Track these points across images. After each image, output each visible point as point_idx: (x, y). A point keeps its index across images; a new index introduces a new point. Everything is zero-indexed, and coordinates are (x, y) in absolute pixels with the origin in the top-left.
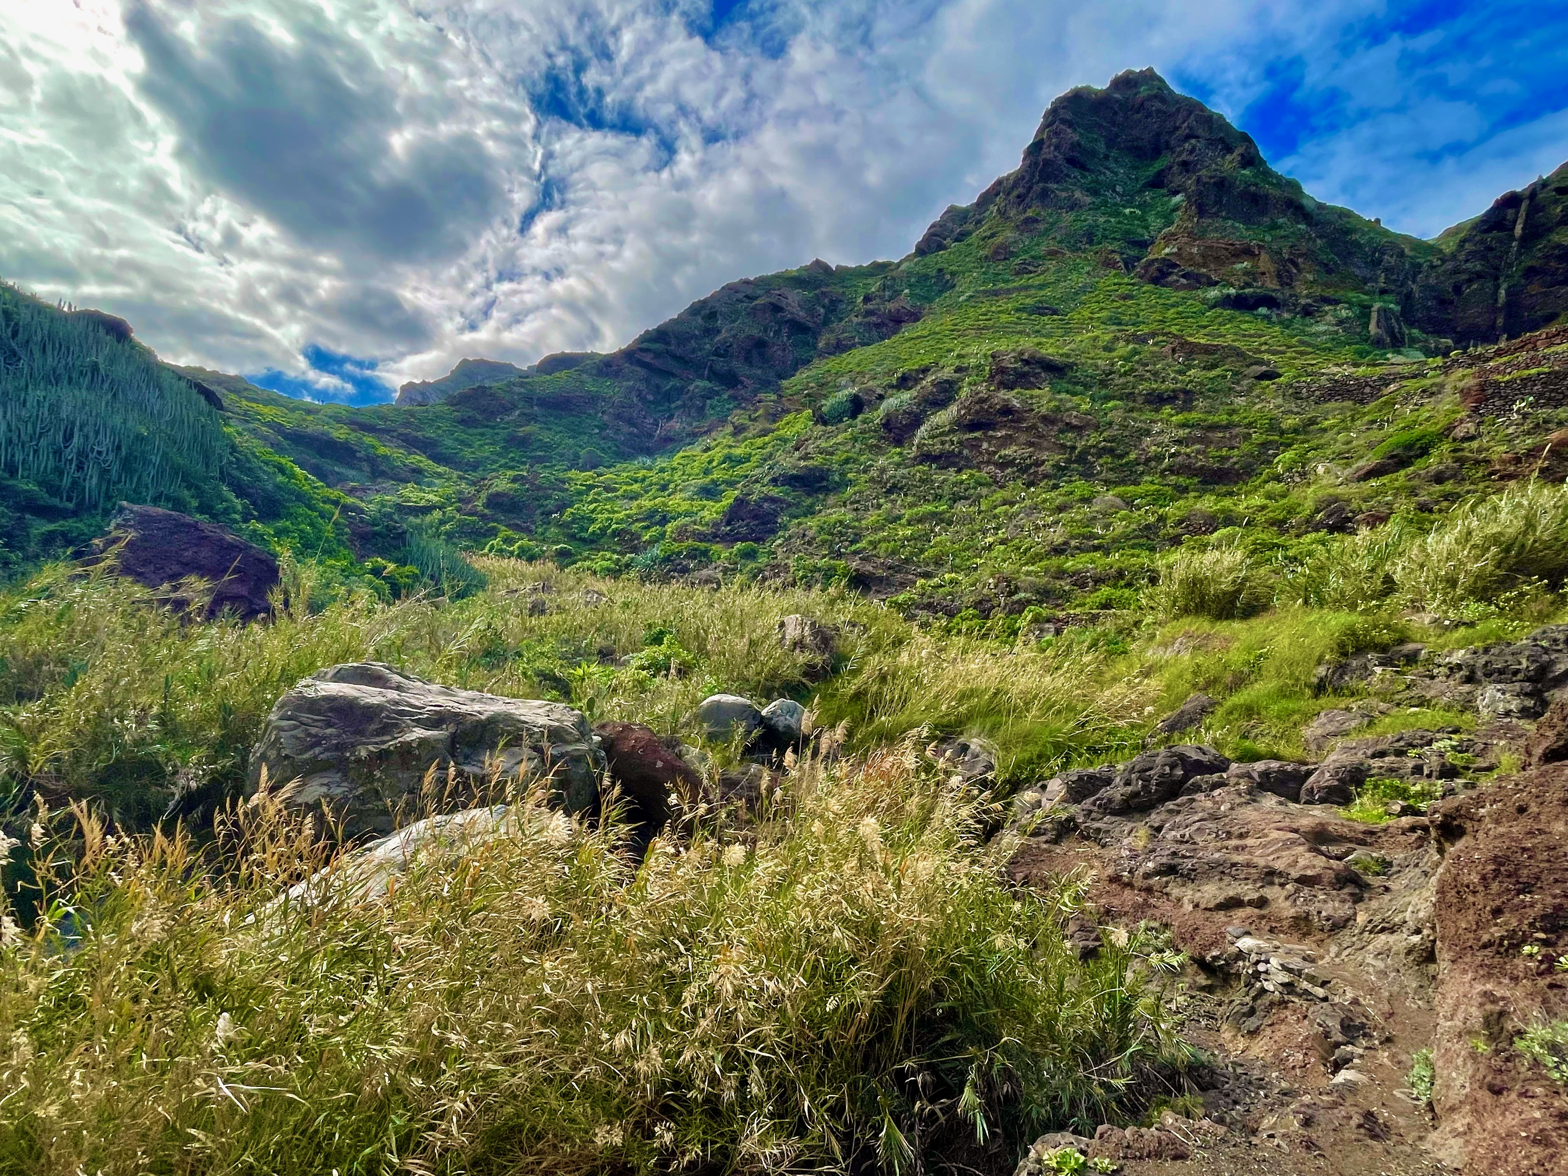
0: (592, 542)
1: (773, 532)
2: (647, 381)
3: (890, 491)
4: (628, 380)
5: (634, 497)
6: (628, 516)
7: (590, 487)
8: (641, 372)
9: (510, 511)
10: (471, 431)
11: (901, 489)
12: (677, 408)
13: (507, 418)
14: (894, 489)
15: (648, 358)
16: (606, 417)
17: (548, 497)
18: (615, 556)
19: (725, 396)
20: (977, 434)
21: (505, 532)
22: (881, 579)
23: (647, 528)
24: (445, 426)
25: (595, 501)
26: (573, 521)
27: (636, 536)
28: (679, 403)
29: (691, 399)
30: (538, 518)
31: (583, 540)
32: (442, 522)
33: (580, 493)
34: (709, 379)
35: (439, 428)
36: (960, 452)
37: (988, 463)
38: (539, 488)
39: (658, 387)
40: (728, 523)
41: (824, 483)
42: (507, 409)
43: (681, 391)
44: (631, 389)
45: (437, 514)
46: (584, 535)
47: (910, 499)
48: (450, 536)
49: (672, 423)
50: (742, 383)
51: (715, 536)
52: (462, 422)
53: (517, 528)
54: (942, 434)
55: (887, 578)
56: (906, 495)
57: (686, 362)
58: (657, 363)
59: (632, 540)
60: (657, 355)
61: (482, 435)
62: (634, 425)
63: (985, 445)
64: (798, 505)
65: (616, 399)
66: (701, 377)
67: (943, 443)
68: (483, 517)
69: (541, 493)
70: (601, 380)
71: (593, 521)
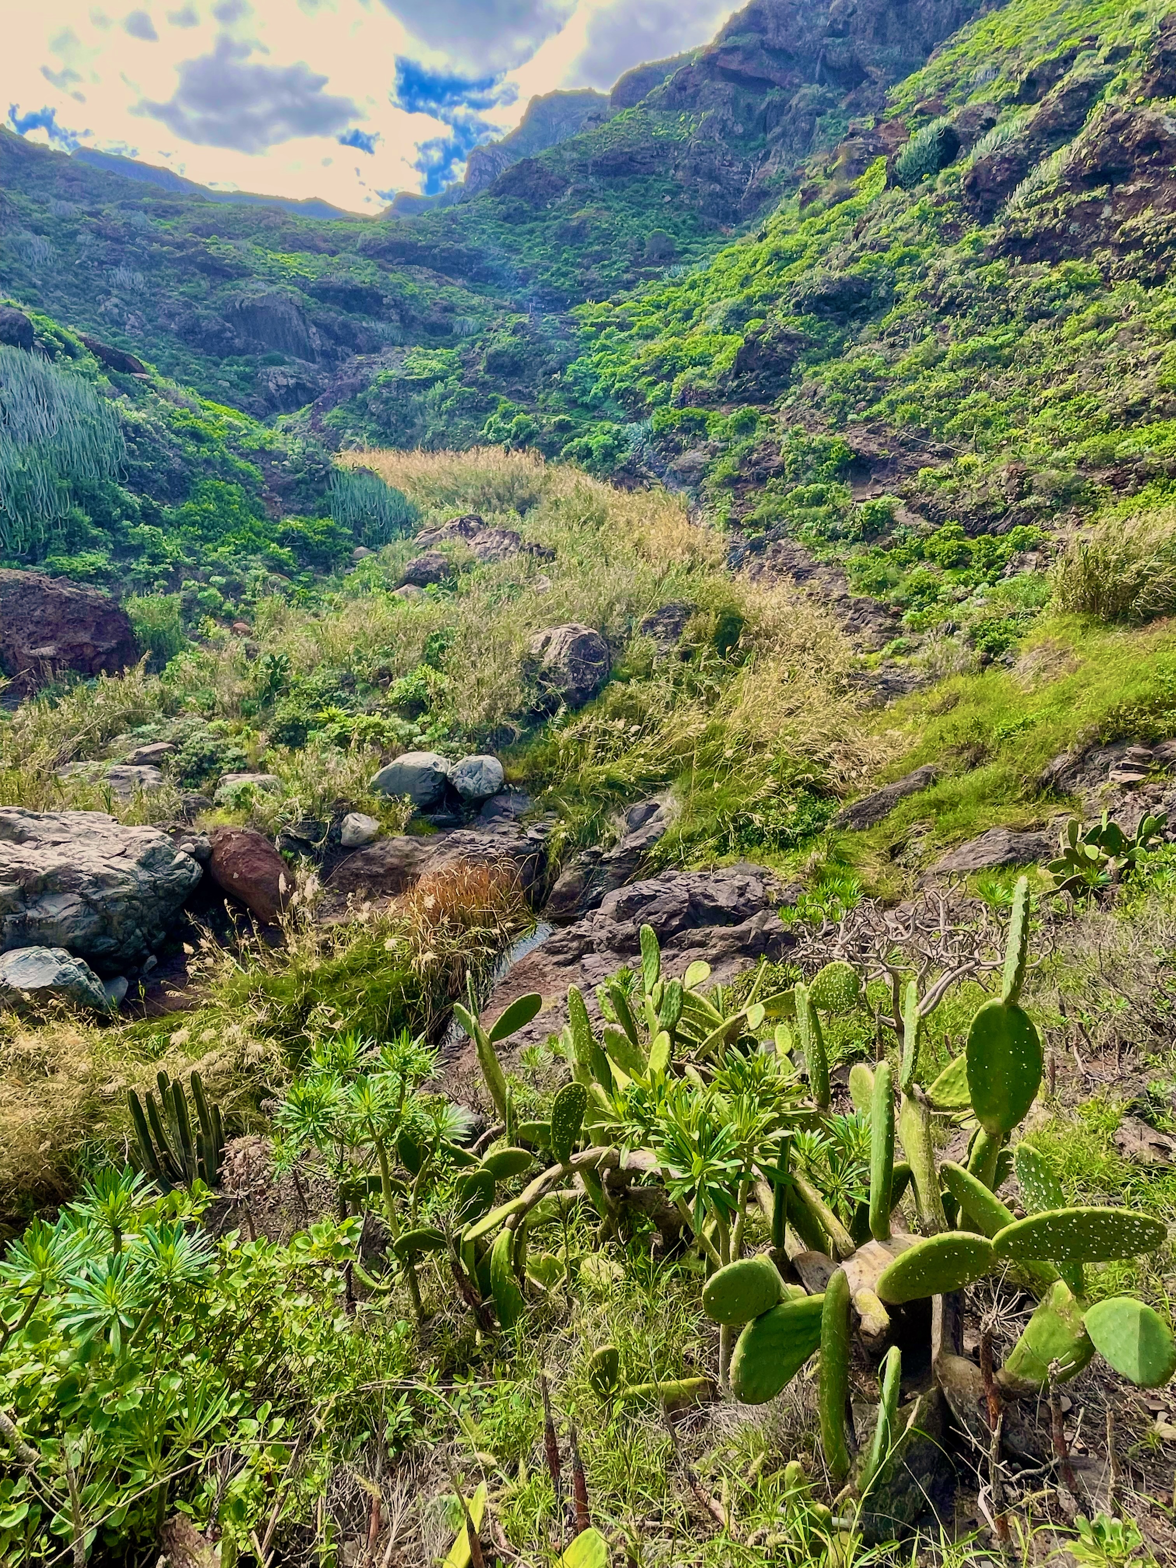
0: (595, 407)
1: (786, 386)
2: (733, 102)
3: (944, 311)
4: (707, 108)
5: (649, 336)
6: (636, 369)
7: (601, 327)
8: (727, 89)
9: (511, 374)
10: (518, 230)
11: (960, 306)
12: (776, 140)
13: (559, 202)
14: (951, 306)
15: (734, 63)
16: (680, 174)
17: (551, 350)
18: (616, 427)
19: (843, 106)
20: (1099, 192)
21: (505, 404)
22: (884, 463)
23: (654, 383)
24: (488, 226)
25: (604, 348)
26: (575, 383)
27: (639, 397)
28: (778, 130)
29: (794, 121)
30: (540, 379)
31: (585, 406)
32: (444, 398)
33: (589, 338)
34: (822, 82)
35: (483, 232)
36: (1065, 230)
37: (1105, 244)
38: (542, 339)
39: (749, 108)
40: (737, 376)
41: (864, 303)
42: (558, 189)
43: (780, 108)
44: (710, 123)
45: (439, 387)
46: (587, 399)
47: (968, 322)
48: (451, 413)
49: (768, 166)
50: (867, 76)
51: (721, 394)
52: (507, 218)
53: (519, 396)
54: (1047, 198)
55: (894, 461)
56: (963, 316)
57: (790, 57)
58: (750, 69)
59: (635, 403)
60: (749, 54)
61: (531, 232)
62: (716, 180)
63: (1107, 211)
64: (819, 344)
65: (693, 142)
66: (810, 80)
67: (1041, 216)
68: (484, 386)
69: (543, 346)
70: (674, 114)
71: (596, 379)
